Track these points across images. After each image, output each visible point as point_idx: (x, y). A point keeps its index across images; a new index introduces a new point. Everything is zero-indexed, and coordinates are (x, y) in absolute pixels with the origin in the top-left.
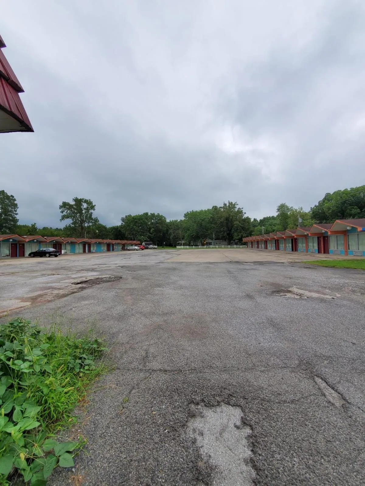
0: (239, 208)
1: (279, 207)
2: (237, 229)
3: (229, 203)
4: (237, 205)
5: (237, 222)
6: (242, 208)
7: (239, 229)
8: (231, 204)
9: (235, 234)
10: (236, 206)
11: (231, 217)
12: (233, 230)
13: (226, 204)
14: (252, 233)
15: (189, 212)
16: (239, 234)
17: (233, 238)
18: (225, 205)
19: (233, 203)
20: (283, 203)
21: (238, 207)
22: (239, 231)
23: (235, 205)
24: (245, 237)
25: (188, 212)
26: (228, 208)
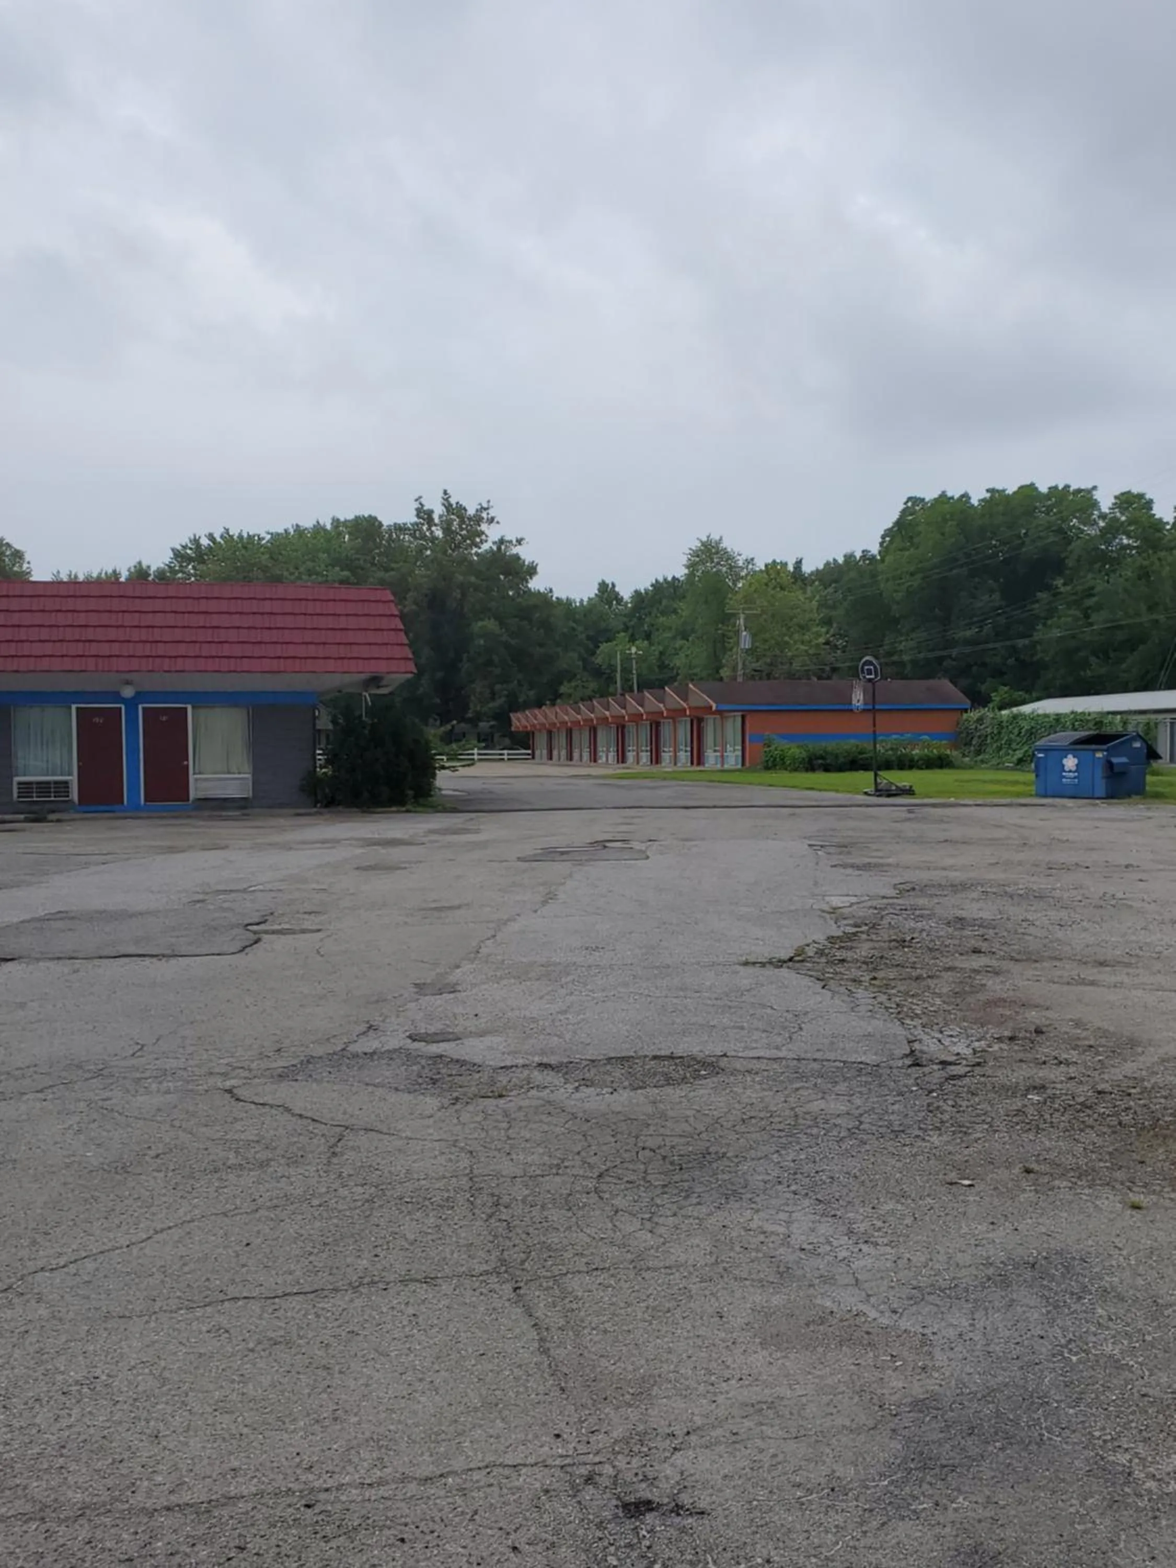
0: (502, 541)
1: (696, 554)
2: (489, 663)
3: (448, 506)
4: (491, 520)
5: (491, 625)
6: (519, 541)
7: (496, 659)
8: (454, 510)
9: (479, 687)
10: (484, 527)
11: (457, 594)
12: (465, 666)
13: (430, 513)
14: (563, 689)
15: (205, 542)
16: (498, 687)
17: (466, 708)
18: (425, 515)
19: (471, 511)
20: (715, 537)
21: (492, 534)
22: (498, 671)
23: (478, 519)
24: (526, 706)
25: (196, 541)
26: (439, 533)
